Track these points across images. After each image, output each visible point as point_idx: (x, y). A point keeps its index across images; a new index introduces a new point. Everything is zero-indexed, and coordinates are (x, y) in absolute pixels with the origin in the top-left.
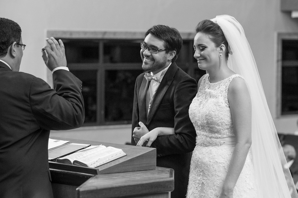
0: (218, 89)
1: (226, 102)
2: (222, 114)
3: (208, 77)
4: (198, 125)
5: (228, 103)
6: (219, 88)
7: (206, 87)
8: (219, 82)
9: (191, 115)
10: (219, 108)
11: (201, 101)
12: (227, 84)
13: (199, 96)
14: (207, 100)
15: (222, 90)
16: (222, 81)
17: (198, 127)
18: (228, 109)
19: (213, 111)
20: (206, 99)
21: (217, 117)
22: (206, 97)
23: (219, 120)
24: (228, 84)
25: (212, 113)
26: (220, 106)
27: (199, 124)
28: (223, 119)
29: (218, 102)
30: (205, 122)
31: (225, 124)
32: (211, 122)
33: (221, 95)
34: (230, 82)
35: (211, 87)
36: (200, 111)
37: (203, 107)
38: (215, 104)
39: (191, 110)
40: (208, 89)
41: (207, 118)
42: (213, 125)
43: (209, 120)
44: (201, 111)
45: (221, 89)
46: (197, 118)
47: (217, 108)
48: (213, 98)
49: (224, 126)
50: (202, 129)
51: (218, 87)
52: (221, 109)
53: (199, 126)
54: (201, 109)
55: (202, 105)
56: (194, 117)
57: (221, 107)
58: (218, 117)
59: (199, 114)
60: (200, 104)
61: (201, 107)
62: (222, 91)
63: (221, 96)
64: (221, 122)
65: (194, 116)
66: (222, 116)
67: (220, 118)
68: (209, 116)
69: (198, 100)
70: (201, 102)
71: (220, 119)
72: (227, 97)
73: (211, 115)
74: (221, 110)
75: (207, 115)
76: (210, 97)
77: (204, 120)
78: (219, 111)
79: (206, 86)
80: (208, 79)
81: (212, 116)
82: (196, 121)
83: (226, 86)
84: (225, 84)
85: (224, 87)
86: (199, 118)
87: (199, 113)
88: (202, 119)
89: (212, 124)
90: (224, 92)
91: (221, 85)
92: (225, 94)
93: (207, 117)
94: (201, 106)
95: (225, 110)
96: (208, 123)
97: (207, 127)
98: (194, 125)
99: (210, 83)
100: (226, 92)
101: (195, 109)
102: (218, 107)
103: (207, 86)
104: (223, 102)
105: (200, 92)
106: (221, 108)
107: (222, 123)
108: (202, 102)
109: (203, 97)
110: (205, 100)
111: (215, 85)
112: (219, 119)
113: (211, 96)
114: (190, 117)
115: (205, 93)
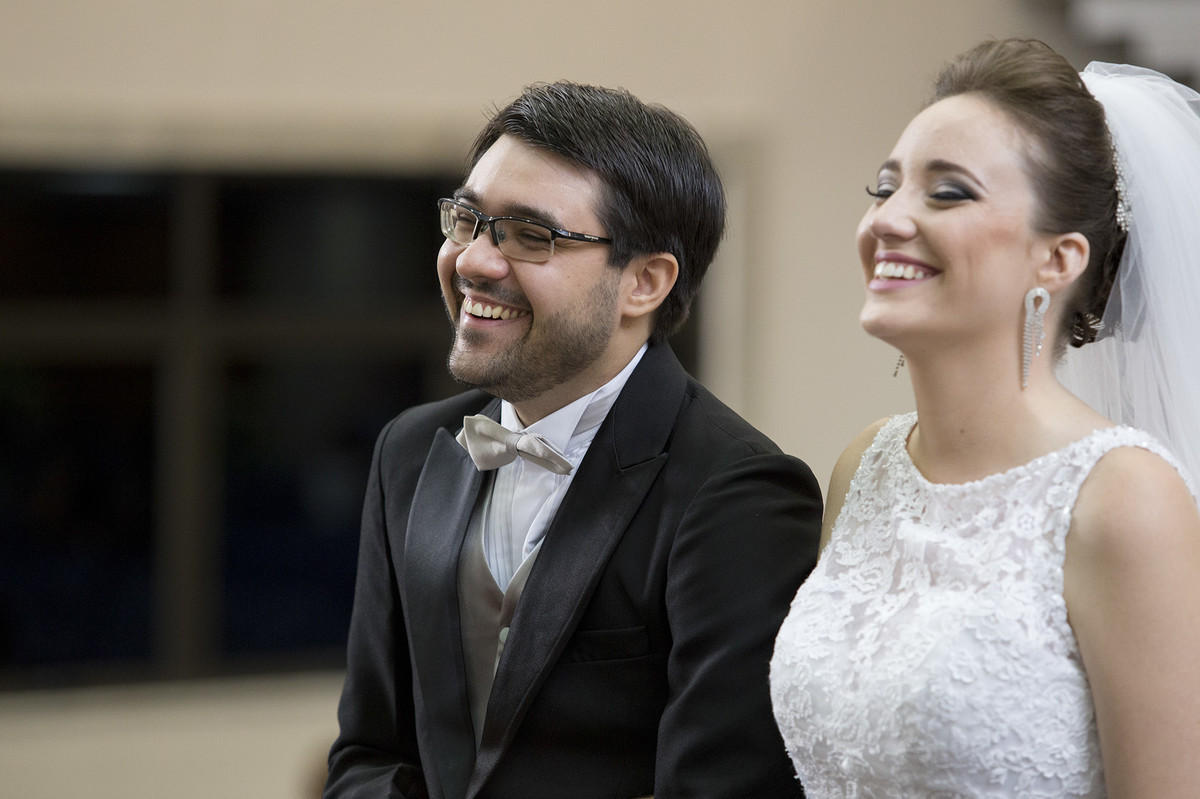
0: (995, 526)
1: (1050, 622)
2: (1018, 706)
3: (901, 438)
4: (839, 770)
5: (1066, 628)
6: (1001, 518)
7: (897, 508)
8: (999, 477)
9: (786, 702)
10: (1000, 664)
11: (860, 599)
12: (1053, 490)
13: (845, 569)
14: (904, 598)
15: (1020, 533)
16: (1020, 470)
17: (832, 783)
18: (1069, 668)
19: (954, 680)
20: (897, 593)
21: (983, 724)
22: (896, 581)
23: (993, 744)
24: (1064, 493)
25: (952, 691)
26: (1006, 643)
27: (845, 765)
28: (1023, 735)
29: (991, 618)
30: (898, 750)
31: (1032, 773)
32: (937, 754)
33: (1019, 568)
34: (1081, 477)
35: (938, 510)
36: (857, 674)
37: (882, 648)
38: (970, 632)
39: (793, 665)
40: (916, 520)
41: (913, 725)
42: (952, 779)
45: (1014, 528)
46: (833, 724)
47: (982, 660)
48: (956, 589)
49: (1027, 789)
51: (989, 513)
52: (1010, 667)
53: (841, 782)
54: (863, 660)
55: (869, 631)
56: (810, 711)
57: (1015, 654)
58: (988, 721)
59: (850, 696)
60: (856, 625)
61: (867, 647)
62: (1026, 544)
63: (1020, 576)
64: (1012, 758)
65: (813, 706)
66: (1016, 718)
67: (1006, 733)
68: (930, 714)
69: (839, 595)
70: (858, 609)
71: (1003, 738)
72: (1060, 586)
73: (944, 706)
74: (1015, 678)
75: (907, 707)
76: (933, 583)
77: (885, 737)
78: (996, 677)
79: (897, 502)
80: (903, 454)
81: (948, 711)
82: (821, 746)
83: (1052, 511)
84: (1041, 495)
85: (1039, 514)
86: (847, 725)
87: (855, 687)
88: (873, 727)
89: (941, 772)
90: (1041, 547)
91: (1016, 503)
93: (916, 718)
94: (862, 637)
95: (1039, 675)
96: (913, 759)
99: (920, 478)
100: (1054, 550)
101: (822, 660)
102: (991, 654)
103: (901, 505)
104: (1033, 613)
105: (847, 544)
106: (1015, 659)
107: (1017, 764)
108: (869, 611)
109: (874, 576)
110: (892, 599)
111: (964, 495)
112: (996, 739)
114: (777, 710)
115: (888, 554)
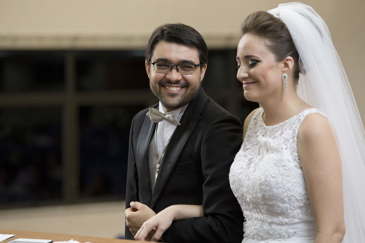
0: (280, 135)
1: (295, 160)
2: (289, 182)
3: (261, 114)
4: (247, 201)
5: (299, 161)
6: (282, 133)
7: (259, 133)
8: (282, 123)
9: (233, 184)
10: (284, 171)
11: (251, 157)
12: (294, 126)
13: (248, 149)
14: (261, 156)
15: (286, 137)
16: (287, 121)
17: (246, 204)
18: (299, 171)
19: (272, 177)
20: (260, 155)
21: (280, 187)
22: (259, 151)
23: (284, 192)
24: (297, 126)
25: (272, 179)
26: (285, 166)
27: (248, 200)
28: (291, 189)
29: (281, 160)
30: (260, 195)
31: (294, 199)
32: (269, 196)
33: (286, 146)
34: (301, 122)
35: (268, 133)
36: (249, 176)
37: (255, 169)
38: (276, 164)
39: (234, 175)
40: (263, 136)
41: (263, 189)
42: (274, 202)
43: (265, 191)
44: (251, 177)
45: (285, 136)
46: (244, 190)
47: (279, 171)
48: (272, 153)
49: (294, 203)
50: (253, 209)
51: (280, 132)
52: (286, 172)
53: (248, 204)
54: (250, 173)
55: (252, 165)
56: (239, 187)
57: (288, 169)
58: (282, 186)
59: (248, 182)
60: (249, 164)
61: (252, 169)
62: (288, 140)
63: (286, 149)
64: (289, 195)
65: (240, 185)
66: (289, 185)
67: (287, 189)
68: (267, 186)
69: (246, 156)
70: (250, 160)
71: (286, 190)
72: (296, 150)
73: (270, 183)
74: (288, 175)
75: (261, 184)
76: (267, 152)
77: (256, 192)
78: (283, 175)
79: (259, 131)
80: (261, 118)
81: (271, 185)
82: (242, 195)
83: (294, 131)
84: (292, 127)
85: (291, 132)
86: (247, 190)
87: (248, 180)
88: (253, 190)
89: (271, 200)
90: (291, 141)
91: (286, 129)
92: (293, 145)
93: (263, 187)
94: (251, 167)
95: (294, 173)
96: (264, 198)
97: (263, 205)
98: (240, 202)
99: (265, 125)
100: (294, 141)
101: (241, 173)
102: (281, 169)
103: (260, 132)
104: (291, 158)
105: (248, 142)
106: (288, 170)
107: (290, 197)
108: (253, 160)
109: (254, 151)
110: (258, 157)
111: (273, 129)
112: (284, 191)
113: (268, 149)
114: (231, 186)
115: (257, 144)
